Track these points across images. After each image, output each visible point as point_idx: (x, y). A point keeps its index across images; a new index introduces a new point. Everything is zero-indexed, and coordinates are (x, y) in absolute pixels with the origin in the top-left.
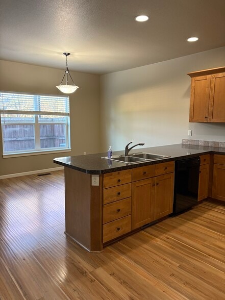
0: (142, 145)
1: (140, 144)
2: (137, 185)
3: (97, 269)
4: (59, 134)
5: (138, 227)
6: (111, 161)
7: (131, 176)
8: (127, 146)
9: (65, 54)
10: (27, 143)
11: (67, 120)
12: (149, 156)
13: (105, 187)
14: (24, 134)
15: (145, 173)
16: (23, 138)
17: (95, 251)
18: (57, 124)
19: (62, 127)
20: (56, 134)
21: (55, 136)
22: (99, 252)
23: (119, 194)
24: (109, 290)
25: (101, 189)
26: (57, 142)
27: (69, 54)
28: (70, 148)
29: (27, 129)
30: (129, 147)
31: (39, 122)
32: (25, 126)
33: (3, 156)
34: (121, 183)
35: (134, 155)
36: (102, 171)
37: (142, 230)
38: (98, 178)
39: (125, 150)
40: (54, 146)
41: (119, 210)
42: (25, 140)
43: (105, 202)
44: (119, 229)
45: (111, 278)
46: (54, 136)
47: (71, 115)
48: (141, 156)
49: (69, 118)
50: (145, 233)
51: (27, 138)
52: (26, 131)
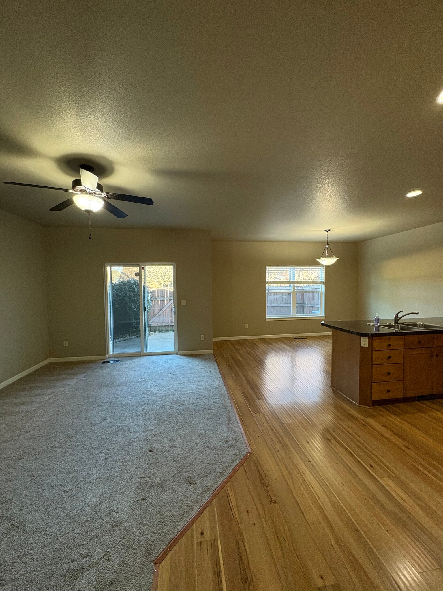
0: (417, 314)
1: (413, 313)
2: (411, 353)
3: (368, 419)
4: (310, 301)
5: (413, 395)
6: (378, 327)
7: (403, 342)
8: (397, 314)
9: (326, 231)
10: (279, 310)
11: (322, 288)
12: (425, 326)
13: (374, 348)
14: (277, 301)
15: (420, 342)
16: (276, 305)
17: (364, 406)
18: (307, 292)
19: (313, 295)
20: (306, 301)
21: (305, 304)
22: (368, 407)
23: (389, 357)
24: (382, 436)
25: (370, 350)
26: (306, 309)
27: (329, 230)
28: (324, 315)
29: (285, 297)
30: (400, 316)
31: (296, 291)
32: (278, 294)
33: (266, 319)
34: (391, 348)
35: (406, 323)
36: (371, 334)
37: (418, 401)
38: (368, 340)
39: (394, 318)
40: (304, 313)
41: (389, 373)
42: (277, 307)
43: (375, 363)
44: (389, 391)
45: (384, 428)
46: (303, 303)
47: (327, 283)
48: (416, 325)
49: (324, 286)
50: (421, 404)
51: (279, 305)
52: (284, 298)
